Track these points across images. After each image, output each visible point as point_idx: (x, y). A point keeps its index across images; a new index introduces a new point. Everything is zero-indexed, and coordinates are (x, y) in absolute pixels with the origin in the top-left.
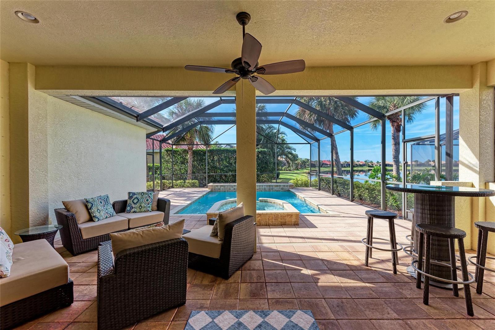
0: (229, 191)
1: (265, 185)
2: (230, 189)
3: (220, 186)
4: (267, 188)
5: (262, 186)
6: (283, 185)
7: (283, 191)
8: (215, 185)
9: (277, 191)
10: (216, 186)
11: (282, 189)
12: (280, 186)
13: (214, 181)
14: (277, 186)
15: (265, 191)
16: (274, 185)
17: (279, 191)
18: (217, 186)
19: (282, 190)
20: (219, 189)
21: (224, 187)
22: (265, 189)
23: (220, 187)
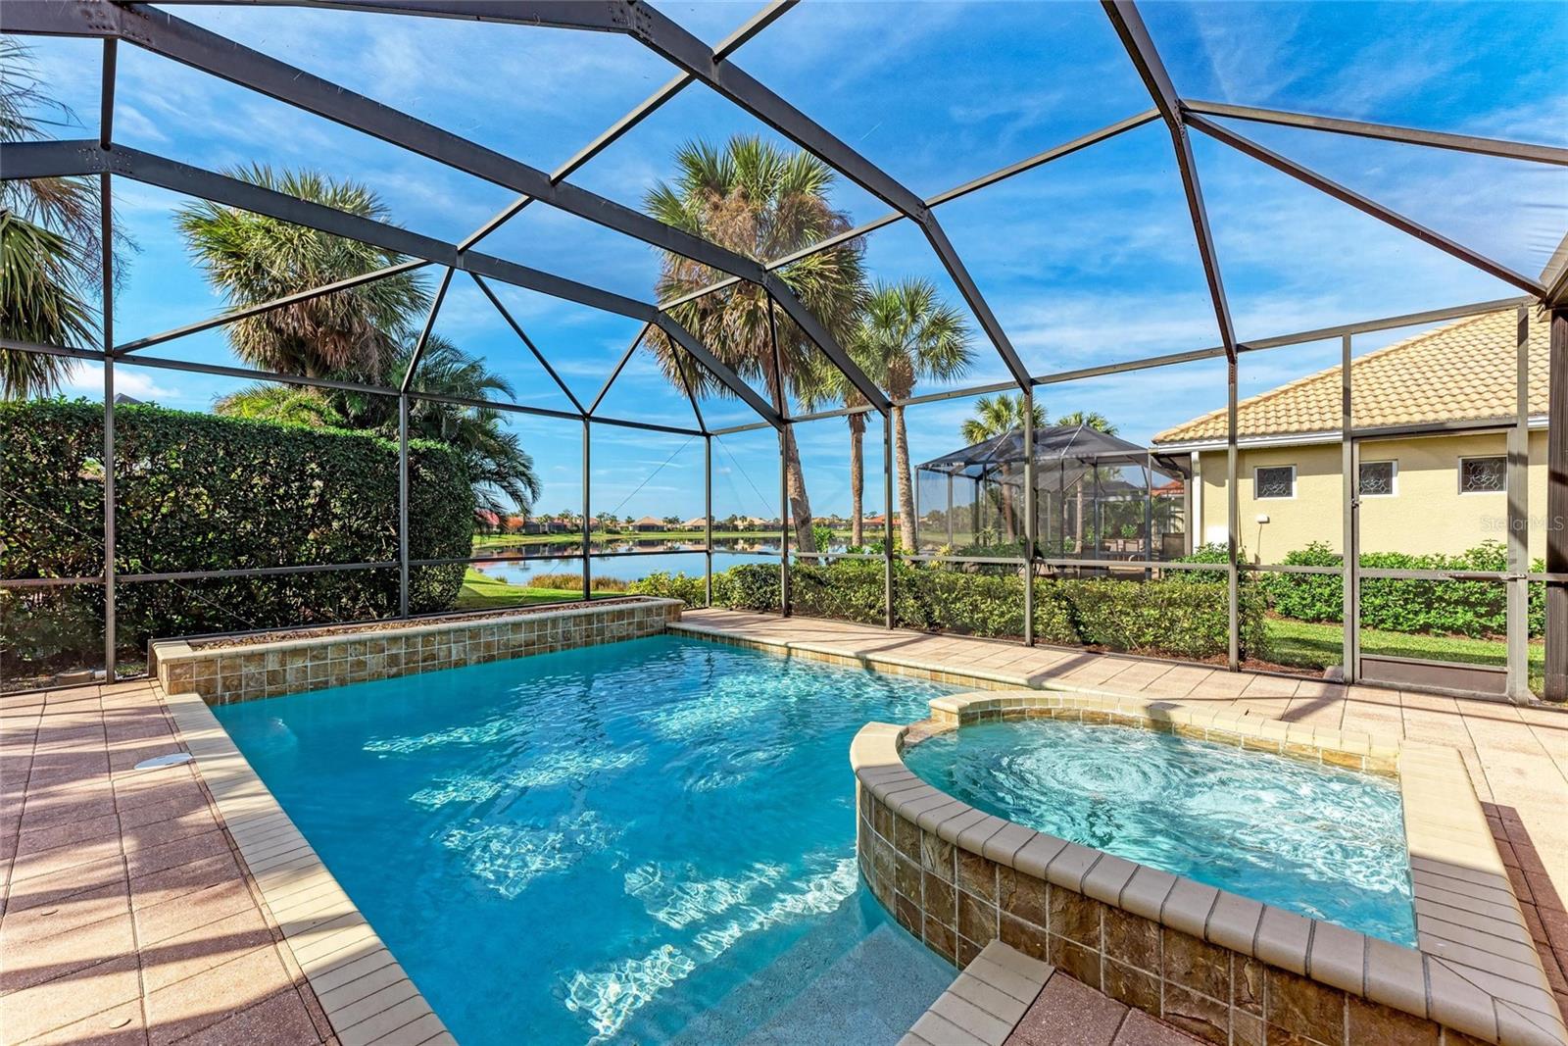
0: (353, 680)
1: (569, 617)
2: (361, 664)
3: (284, 652)
4: (577, 632)
5: (555, 620)
6: (642, 609)
7: (642, 636)
8: (238, 656)
9: (621, 639)
10: (241, 661)
11: (640, 625)
12: (632, 612)
13: (197, 628)
14: (620, 615)
15: (569, 646)
16: (608, 613)
17: (629, 637)
18: (250, 657)
19: (640, 633)
20: (273, 677)
21: (314, 658)
22: (567, 636)
23: (283, 664)
